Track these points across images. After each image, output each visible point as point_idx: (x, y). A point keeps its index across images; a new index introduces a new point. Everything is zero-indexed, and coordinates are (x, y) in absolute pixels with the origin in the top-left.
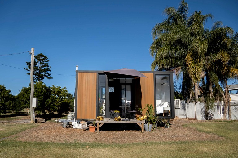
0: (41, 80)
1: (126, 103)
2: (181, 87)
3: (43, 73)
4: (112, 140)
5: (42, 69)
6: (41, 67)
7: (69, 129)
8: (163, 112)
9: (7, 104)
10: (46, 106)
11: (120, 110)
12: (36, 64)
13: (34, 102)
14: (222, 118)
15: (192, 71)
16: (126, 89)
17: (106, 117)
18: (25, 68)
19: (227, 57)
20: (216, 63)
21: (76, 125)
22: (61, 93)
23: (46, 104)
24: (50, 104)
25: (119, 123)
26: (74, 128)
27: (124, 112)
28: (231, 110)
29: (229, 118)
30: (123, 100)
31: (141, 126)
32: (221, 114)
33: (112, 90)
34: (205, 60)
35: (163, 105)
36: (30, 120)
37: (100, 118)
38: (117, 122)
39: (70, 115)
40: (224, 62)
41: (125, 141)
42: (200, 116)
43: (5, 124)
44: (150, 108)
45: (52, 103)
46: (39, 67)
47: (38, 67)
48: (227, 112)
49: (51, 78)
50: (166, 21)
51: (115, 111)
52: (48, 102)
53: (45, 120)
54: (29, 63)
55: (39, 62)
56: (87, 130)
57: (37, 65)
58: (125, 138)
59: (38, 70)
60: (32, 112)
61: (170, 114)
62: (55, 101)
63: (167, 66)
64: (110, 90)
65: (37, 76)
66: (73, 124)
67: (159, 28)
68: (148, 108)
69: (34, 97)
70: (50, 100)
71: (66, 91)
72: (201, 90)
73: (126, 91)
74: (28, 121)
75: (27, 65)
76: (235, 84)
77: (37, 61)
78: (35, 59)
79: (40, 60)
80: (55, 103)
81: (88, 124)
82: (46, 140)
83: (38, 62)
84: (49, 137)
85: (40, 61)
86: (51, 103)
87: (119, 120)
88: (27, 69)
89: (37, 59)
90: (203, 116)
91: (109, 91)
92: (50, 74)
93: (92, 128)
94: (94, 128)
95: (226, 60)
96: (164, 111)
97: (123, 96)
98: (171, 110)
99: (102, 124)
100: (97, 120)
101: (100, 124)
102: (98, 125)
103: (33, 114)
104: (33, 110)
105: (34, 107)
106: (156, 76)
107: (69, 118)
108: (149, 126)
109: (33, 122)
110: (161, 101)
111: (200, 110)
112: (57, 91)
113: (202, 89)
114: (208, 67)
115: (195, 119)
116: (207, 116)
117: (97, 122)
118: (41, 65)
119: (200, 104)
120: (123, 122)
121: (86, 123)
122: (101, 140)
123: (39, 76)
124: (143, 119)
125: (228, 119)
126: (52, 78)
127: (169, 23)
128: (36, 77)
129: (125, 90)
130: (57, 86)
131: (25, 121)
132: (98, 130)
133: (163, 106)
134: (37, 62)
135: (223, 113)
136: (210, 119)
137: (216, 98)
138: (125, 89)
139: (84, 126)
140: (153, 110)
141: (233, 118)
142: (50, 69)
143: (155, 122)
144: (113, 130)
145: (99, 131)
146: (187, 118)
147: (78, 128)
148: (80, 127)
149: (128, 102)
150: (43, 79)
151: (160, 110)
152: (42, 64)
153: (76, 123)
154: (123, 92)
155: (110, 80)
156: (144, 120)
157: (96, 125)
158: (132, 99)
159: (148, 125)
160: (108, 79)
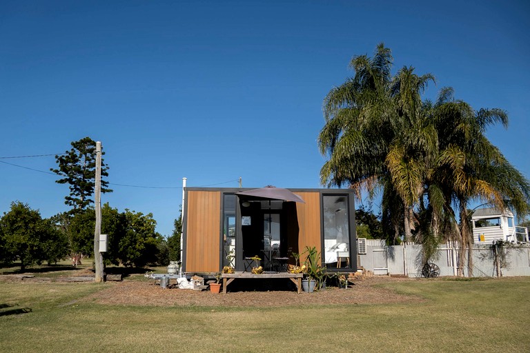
0: (86, 195)
1: (272, 244)
2: (380, 214)
3: (90, 180)
4: (249, 302)
5: (89, 172)
6: (88, 167)
7: (173, 290)
8: (337, 261)
9: (44, 246)
10: (121, 249)
11: (261, 255)
12: (77, 161)
13: (102, 243)
14: (456, 274)
15: (402, 183)
16: (272, 220)
17: (237, 268)
18: (51, 170)
19: (461, 159)
20: (441, 169)
21: (183, 283)
22: (142, 225)
23: (121, 246)
24: (127, 247)
25: (260, 277)
26: (181, 287)
27: (269, 259)
28: (474, 258)
29: (469, 274)
30: (266, 239)
31: (298, 283)
32: (453, 265)
33: (246, 221)
34: (424, 161)
35: (337, 248)
36: (94, 276)
37: (227, 270)
38: (256, 276)
39: (172, 266)
40: (455, 167)
41: (271, 304)
42: (413, 271)
43: (49, 282)
44: (312, 252)
45: (131, 245)
46: (84, 168)
47: (80, 166)
48: (466, 263)
49: (108, 191)
50: (352, 81)
51: (253, 258)
52: (124, 242)
53: (122, 278)
54: (61, 158)
55: (84, 157)
56: (206, 290)
57: (78, 163)
58: (269, 301)
59: (80, 172)
60: (99, 261)
61: (349, 264)
62: (135, 242)
63: (352, 173)
64: (243, 221)
65: (78, 187)
66: (179, 280)
67: (338, 96)
68: (308, 253)
69: (102, 233)
70: (127, 239)
71: (152, 220)
72: (417, 221)
73: (272, 223)
74: (91, 278)
75: (57, 162)
76: (482, 207)
77: (78, 153)
78: (75, 149)
79: (84, 152)
80: (136, 244)
81: (206, 280)
82: (143, 303)
83: (81, 156)
84: (148, 300)
85: (85, 154)
86: (129, 245)
87: (260, 272)
88: (57, 171)
89: (78, 149)
90: (419, 270)
91: (243, 224)
92: (106, 183)
93: (215, 287)
94: (218, 285)
95: (458, 164)
96: (338, 258)
97: (266, 232)
98: (350, 258)
99: (232, 280)
100: (223, 272)
101: (228, 279)
102: (225, 280)
103: (99, 266)
104: (101, 257)
105: (101, 253)
106: (324, 197)
107: (171, 271)
108: (310, 284)
109: (100, 280)
110: (335, 240)
111: (414, 258)
112: (135, 221)
113: (417, 219)
114: (429, 176)
115: (404, 276)
116: (427, 270)
117: (223, 275)
118: (87, 162)
119: (413, 247)
120: (267, 275)
121: (202, 279)
122: (232, 303)
123: (83, 186)
124: (300, 270)
125: (466, 275)
126: (112, 191)
127: (356, 85)
128: (77, 189)
129: (270, 221)
130: (134, 211)
131: (84, 278)
132: (225, 289)
133: (337, 250)
134: (78, 156)
135: (458, 265)
136: (434, 275)
137: (445, 235)
138: (270, 218)
139: (198, 284)
140: (318, 256)
141: (476, 274)
142: (107, 171)
143: (321, 277)
144: (250, 290)
145: (227, 291)
146: (388, 274)
147: (188, 287)
148: (191, 285)
149: (276, 242)
150: (92, 194)
151: (331, 257)
152: (90, 160)
153: (185, 279)
154: (267, 224)
155: (244, 205)
156: (301, 272)
157: (221, 281)
158: (283, 238)
159: (309, 282)
160: (241, 202)
